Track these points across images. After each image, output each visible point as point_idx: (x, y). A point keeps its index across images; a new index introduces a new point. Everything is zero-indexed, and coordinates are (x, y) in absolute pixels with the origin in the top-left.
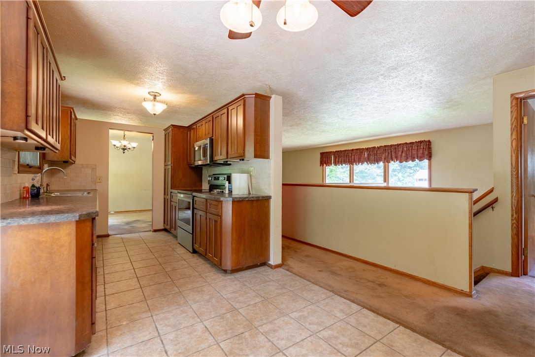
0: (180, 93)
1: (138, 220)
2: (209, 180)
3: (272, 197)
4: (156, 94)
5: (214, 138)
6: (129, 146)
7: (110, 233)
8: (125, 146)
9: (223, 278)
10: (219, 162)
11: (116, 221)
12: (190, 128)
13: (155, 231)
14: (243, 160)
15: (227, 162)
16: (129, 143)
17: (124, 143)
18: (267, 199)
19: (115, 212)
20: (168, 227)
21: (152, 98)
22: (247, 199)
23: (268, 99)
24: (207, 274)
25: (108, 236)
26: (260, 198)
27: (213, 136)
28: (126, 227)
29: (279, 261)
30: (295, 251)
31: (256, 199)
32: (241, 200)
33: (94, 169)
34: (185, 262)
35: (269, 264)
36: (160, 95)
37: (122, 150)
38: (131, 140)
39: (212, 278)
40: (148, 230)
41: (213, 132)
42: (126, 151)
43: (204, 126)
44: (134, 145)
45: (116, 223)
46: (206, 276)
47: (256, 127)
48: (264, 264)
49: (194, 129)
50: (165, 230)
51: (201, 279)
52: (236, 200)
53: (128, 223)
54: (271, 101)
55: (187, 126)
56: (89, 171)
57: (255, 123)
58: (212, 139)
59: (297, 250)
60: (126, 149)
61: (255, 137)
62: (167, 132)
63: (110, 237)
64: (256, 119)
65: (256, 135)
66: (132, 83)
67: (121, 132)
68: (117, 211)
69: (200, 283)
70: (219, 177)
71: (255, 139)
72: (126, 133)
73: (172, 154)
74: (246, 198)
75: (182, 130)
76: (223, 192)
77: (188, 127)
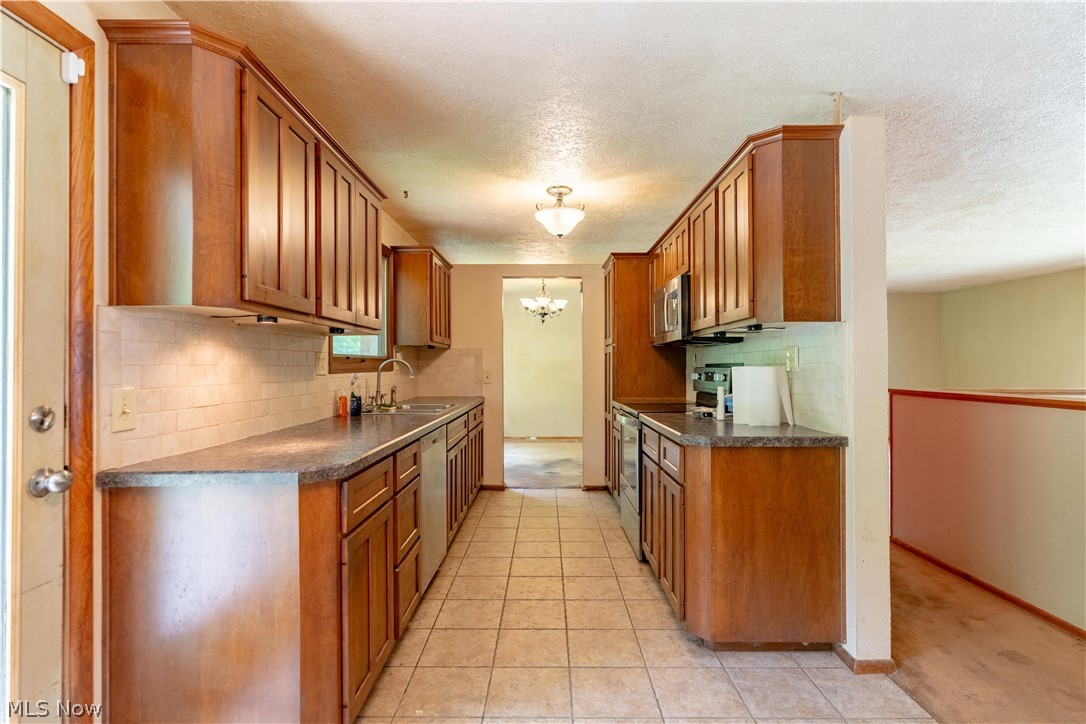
0: (608, 176)
1: (568, 460)
2: (695, 380)
3: (850, 442)
4: (563, 190)
5: (691, 273)
6: (553, 308)
7: (508, 482)
8: (543, 308)
9: (688, 657)
10: (703, 334)
11: (531, 457)
12: (651, 255)
13: (589, 489)
14: (758, 327)
15: (723, 333)
16: (552, 302)
17: (543, 301)
18: (833, 448)
19: (538, 438)
20: (610, 484)
21: (554, 199)
22: (759, 445)
23: (834, 136)
24: (651, 634)
25: (502, 488)
26: (806, 444)
27: (689, 271)
28: (541, 473)
29: (882, 651)
30: (963, 624)
31: (789, 445)
32: (738, 445)
33: (479, 358)
34: (614, 585)
35: (845, 652)
36: (571, 190)
37: (540, 317)
38: (556, 294)
39: (660, 650)
40: (575, 484)
41: (689, 259)
42: (546, 317)
43: (674, 247)
44: (561, 303)
45: (529, 463)
46: (647, 640)
47: (788, 229)
48: (829, 645)
49: (658, 256)
50: (605, 489)
51: (631, 645)
52: (722, 445)
53: (548, 465)
54: (840, 139)
55: (646, 251)
56: (470, 362)
57: (787, 216)
58: (689, 277)
59: (973, 622)
60: (545, 314)
61: (785, 258)
62: (608, 270)
63: (506, 491)
64: (787, 203)
65: (789, 250)
66: (508, 176)
67: (538, 282)
68: (542, 436)
69: (623, 655)
70: (713, 374)
71: (785, 267)
72: (547, 281)
73: (614, 319)
74: (754, 440)
75: (635, 262)
76: (710, 415)
77: (648, 254)
